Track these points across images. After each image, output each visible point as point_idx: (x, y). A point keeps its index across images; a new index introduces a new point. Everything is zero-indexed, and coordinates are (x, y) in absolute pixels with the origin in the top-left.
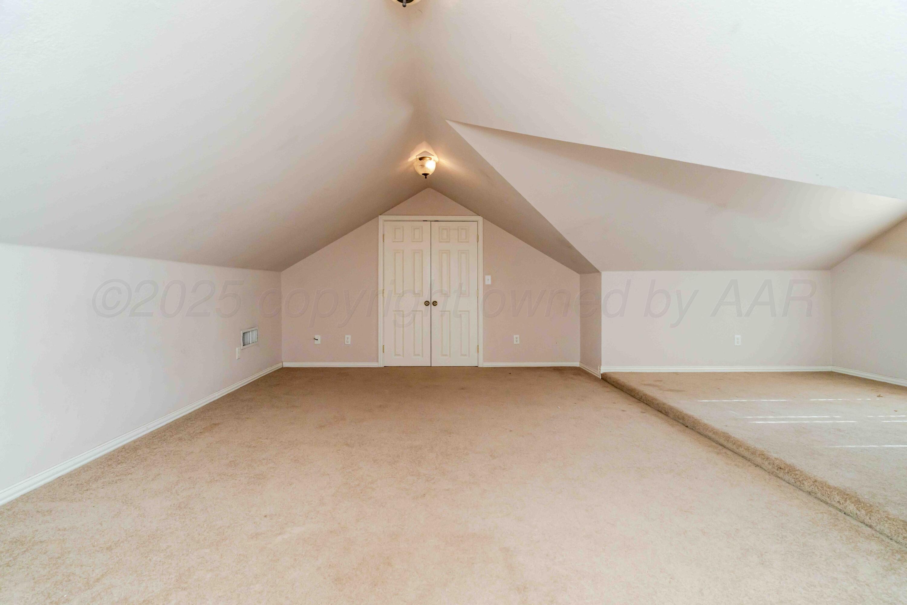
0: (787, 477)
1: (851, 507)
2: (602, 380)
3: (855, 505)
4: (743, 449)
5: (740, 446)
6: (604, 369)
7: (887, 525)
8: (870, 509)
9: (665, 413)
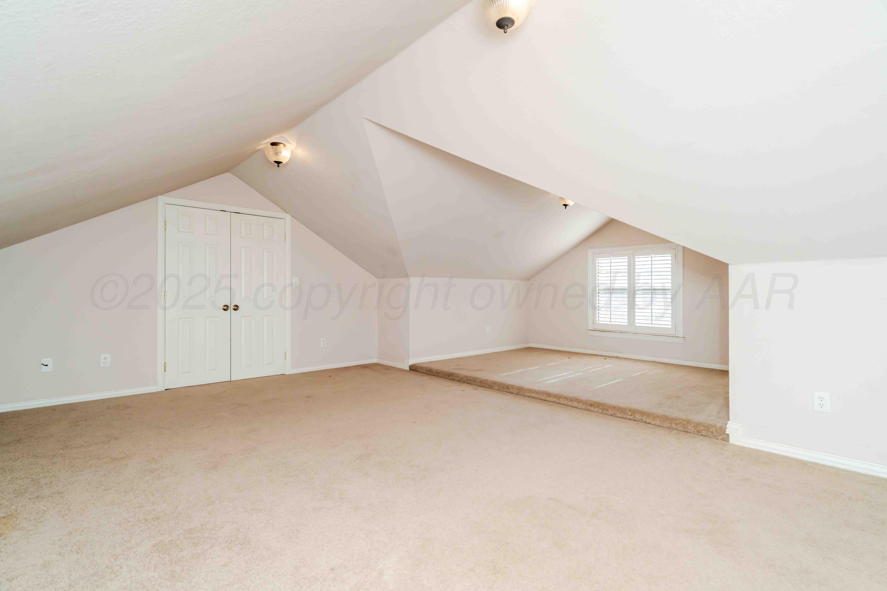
0: (596, 409)
1: (638, 417)
2: (410, 371)
3: (640, 414)
4: (562, 399)
5: (560, 398)
6: (413, 361)
7: (658, 420)
8: (648, 415)
9: (489, 387)
